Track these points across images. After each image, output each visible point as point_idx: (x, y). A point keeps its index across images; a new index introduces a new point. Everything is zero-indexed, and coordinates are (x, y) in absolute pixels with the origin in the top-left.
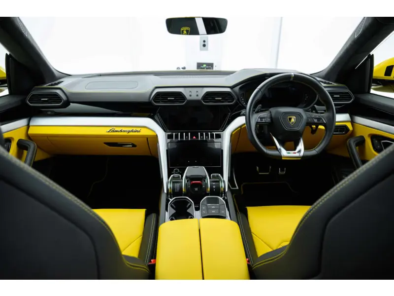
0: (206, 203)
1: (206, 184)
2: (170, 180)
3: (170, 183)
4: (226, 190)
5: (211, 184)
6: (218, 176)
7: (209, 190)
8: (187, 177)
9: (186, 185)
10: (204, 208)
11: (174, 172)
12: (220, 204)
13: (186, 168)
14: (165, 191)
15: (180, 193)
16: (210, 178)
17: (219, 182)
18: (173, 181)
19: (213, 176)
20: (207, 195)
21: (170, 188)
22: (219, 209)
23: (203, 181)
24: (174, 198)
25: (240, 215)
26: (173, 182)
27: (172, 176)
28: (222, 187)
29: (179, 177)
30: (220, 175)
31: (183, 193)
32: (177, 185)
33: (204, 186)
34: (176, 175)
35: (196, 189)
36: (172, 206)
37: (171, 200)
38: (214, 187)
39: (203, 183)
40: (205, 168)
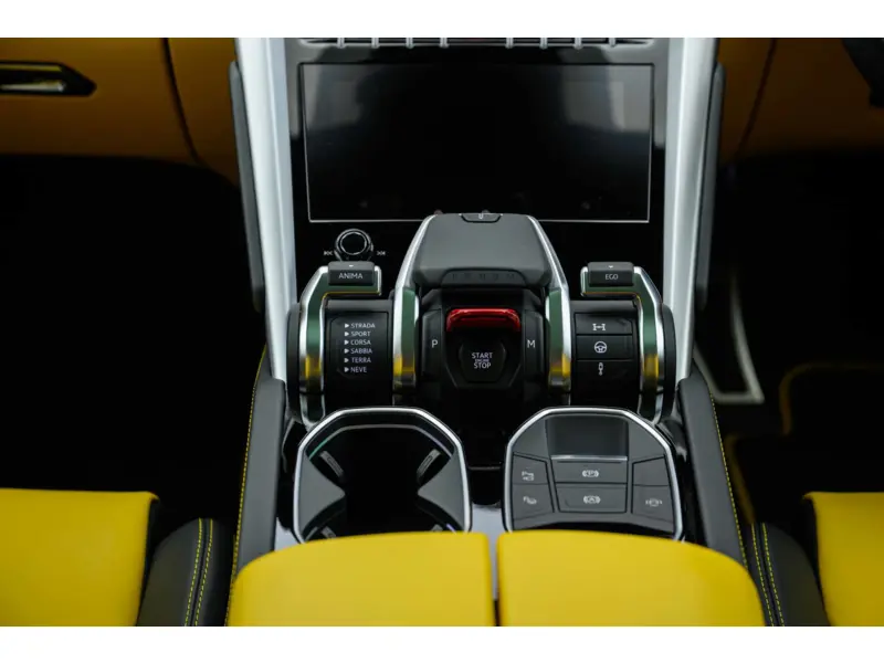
0: (542, 446)
1: (550, 331)
2: (307, 300)
3: (313, 314)
4: (682, 373)
5: (582, 326)
6: (627, 279)
7: (566, 368)
8: (420, 284)
9: (415, 332)
10: (529, 476)
11: (339, 248)
12: (635, 453)
13: (417, 226)
14: (280, 373)
15: (374, 380)
16: (574, 294)
17: (632, 316)
18: (333, 304)
19: (596, 280)
20: (555, 397)
21: (312, 348)
22: (630, 486)
23: (528, 307)
24: (338, 414)
25: (765, 537)
26: (330, 315)
27: (323, 270)
28: (651, 349)
29: (368, 278)
30: (638, 270)
31: (397, 383)
32: (357, 333)
33: (531, 343)
34: (351, 265)
35: (483, 361)
36: (319, 464)
37: (314, 429)
38: (601, 348)
39: (529, 321)
40: (545, 227)
